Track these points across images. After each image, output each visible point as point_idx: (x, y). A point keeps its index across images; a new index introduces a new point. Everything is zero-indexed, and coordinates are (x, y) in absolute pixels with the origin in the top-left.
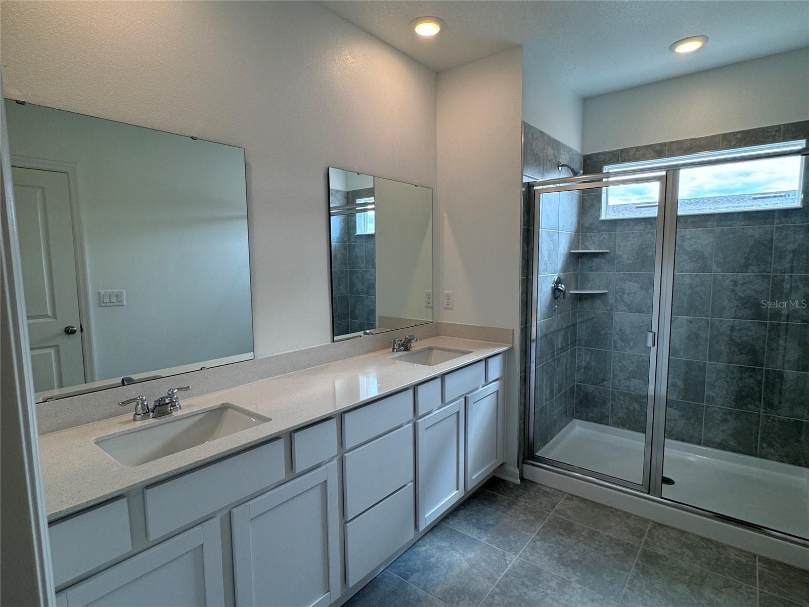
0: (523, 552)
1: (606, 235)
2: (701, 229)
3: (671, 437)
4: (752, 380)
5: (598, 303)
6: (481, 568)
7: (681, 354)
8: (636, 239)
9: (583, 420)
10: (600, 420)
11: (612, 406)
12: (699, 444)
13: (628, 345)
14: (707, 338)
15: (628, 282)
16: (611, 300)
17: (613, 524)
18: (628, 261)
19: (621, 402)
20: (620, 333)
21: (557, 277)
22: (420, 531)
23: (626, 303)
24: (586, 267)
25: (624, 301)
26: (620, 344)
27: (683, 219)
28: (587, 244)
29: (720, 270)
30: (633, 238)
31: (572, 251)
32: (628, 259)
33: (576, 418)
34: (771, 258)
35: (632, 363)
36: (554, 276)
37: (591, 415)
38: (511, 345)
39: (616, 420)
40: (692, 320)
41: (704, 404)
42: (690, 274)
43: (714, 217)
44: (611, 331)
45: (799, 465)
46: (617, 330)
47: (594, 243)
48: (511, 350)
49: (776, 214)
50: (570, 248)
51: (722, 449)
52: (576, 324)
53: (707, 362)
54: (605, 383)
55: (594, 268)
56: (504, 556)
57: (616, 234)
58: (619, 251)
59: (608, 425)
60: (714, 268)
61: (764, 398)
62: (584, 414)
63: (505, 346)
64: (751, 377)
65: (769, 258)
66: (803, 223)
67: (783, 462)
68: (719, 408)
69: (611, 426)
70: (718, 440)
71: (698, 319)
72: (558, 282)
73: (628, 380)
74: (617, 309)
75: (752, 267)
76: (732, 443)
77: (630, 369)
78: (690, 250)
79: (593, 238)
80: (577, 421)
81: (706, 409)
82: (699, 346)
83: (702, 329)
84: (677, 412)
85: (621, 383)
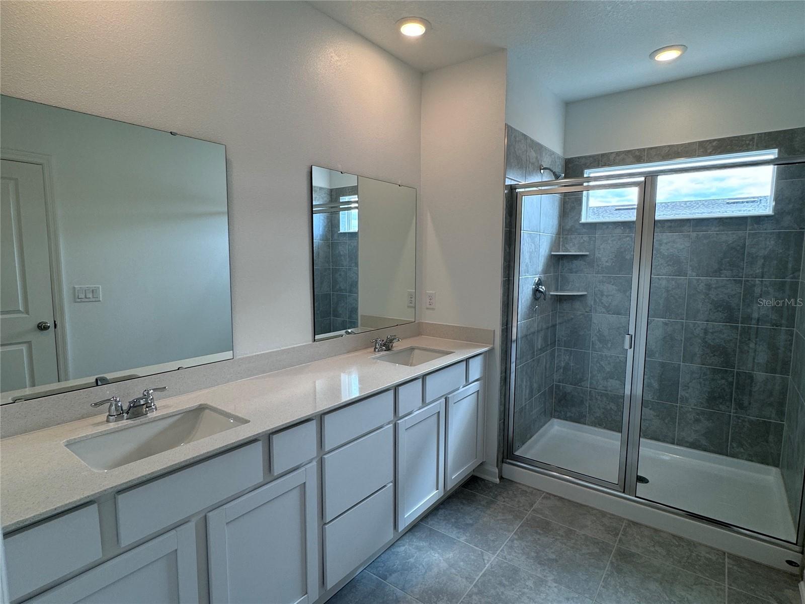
0: (501, 551)
1: (586, 238)
2: (677, 234)
3: (646, 437)
4: (723, 381)
5: (577, 305)
6: (459, 567)
7: (657, 355)
8: (615, 242)
9: (561, 419)
10: (578, 419)
11: (589, 406)
12: (673, 443)
13: (605, 346)
14: (682, 340)
15: (607, 285)
16: (590, 301)
17: (589, 523)
18: (608, 264)
19: (599, 402)
20: (598, 334)
21: (537, 279)
22: (399, 531)
23: (605, 305)
24: (566, 269)
25: (602, 303)
26: (598, 345)
27: (660, 223)
28: (567, 246)
29: (694, 274)
30: (612, 241)
31: (553, 253)
32: (607, 262)
33: (554, 417)
34: (744, 263)
35: (609, 364)
36: (535, 277)
37: (569, 414)
38: (492, 346)
39: (594, 419)
40: (668, 322)
41: (678, 405)
42: (666, 278)
43: (690, 223)
44: (589, 332)
45: (768, 464)
46: (596, 331)
47: (574, 245)
48: (491, 351)
49: (749, 220)
50: (551, 250)
51: (695, 448)
52: (556, 325)
53: (681, 363)
54: (583, 384)
55: (574, 270)
56: (483, 556)
57: (595, 238)
58: (599, 254)
59: (585, 424)
60: (689, 272)
61: (735, 399)
62: (563, 413)
63: (485, 347)
64: (723, 378)
65: (742, 264)
66: (774, 230)
67: (752, 461)
68: (691, 408)
69: (588, 425)
70: (691, 440)
71: (673, 321)
72: (539, 283)
73: (605, 381)
74: (596, 311)
75: (725, 271)
76: (704, 442)
77: (608, 370)
78: (667, 254)
79: (573, 240)
80: (555, 421)
81: (679, 409)
82: (674, 348)
83: (677, 331)
84: (652, 412)
85: (599, 383)
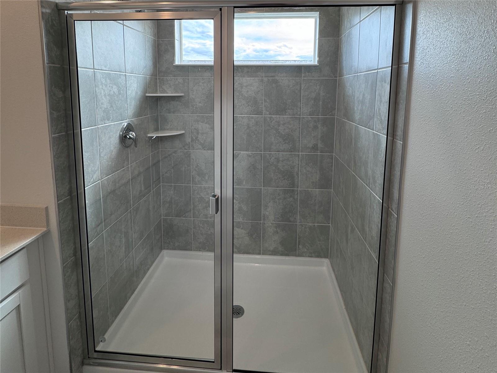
1: (180, 80)
2: (254, 78)
3: (240, 252)
4: (291, 199)
5: (177, 143)
7: (244, 183)
8: (205, 85)
9: (170, 249)
10: (185, 247)
11: (194, 233)
12: (259, 254)
13: (203, 179)
14: (262, 169)
15: (201, 124)
16: (188, 140)
18: (200, 105)
19: (201, 229)
20: (196, 169)
23: (200, 142)
24: (164, 109)
25: (198, 140)
26: (198, 178)
27: (241, 69)
28: (164, 87)
29: (268, 113)
30: (203, 83)
31: (147, 95)
32: (200, 103)
33: (164, 249)
34: (301, 104)
37: (177, 244)
39: (198, 244)
40: (251, 154)
41: (262, 222)
42: (247, 116)
43: (262, 69)
44: (189, 168)
45: (321, 257)
46: (195, 166)
47: (170, 86)
49: (303, 68)
50: (145, 91)
51: (275, 255)
52: (160, 163)
53: (262, 188)
54: (187, 214)
55: (172, 110)
57: (189, 80)
58: (192, 95)
59: (192, 250)
60: (264, 112)
61: (299, 212)
62: (171, 243)
64: (291, 197)
65: (299, 104)
66: (319, 77)
67: (311, 257)
68: (271, 223)
69: (194, 250)
70: (272, 249)
71: (255, 153)
73: (205, 210)
74: (193, 148)
75: (289, 111)
76: (280, 249)
78: (247, 96)
79: (169, 82)
80: (165, 252)
81: (263, 225)
82: (256, 176)
83: (258, 161)
84: (243, 231)
85: (200, 213)
